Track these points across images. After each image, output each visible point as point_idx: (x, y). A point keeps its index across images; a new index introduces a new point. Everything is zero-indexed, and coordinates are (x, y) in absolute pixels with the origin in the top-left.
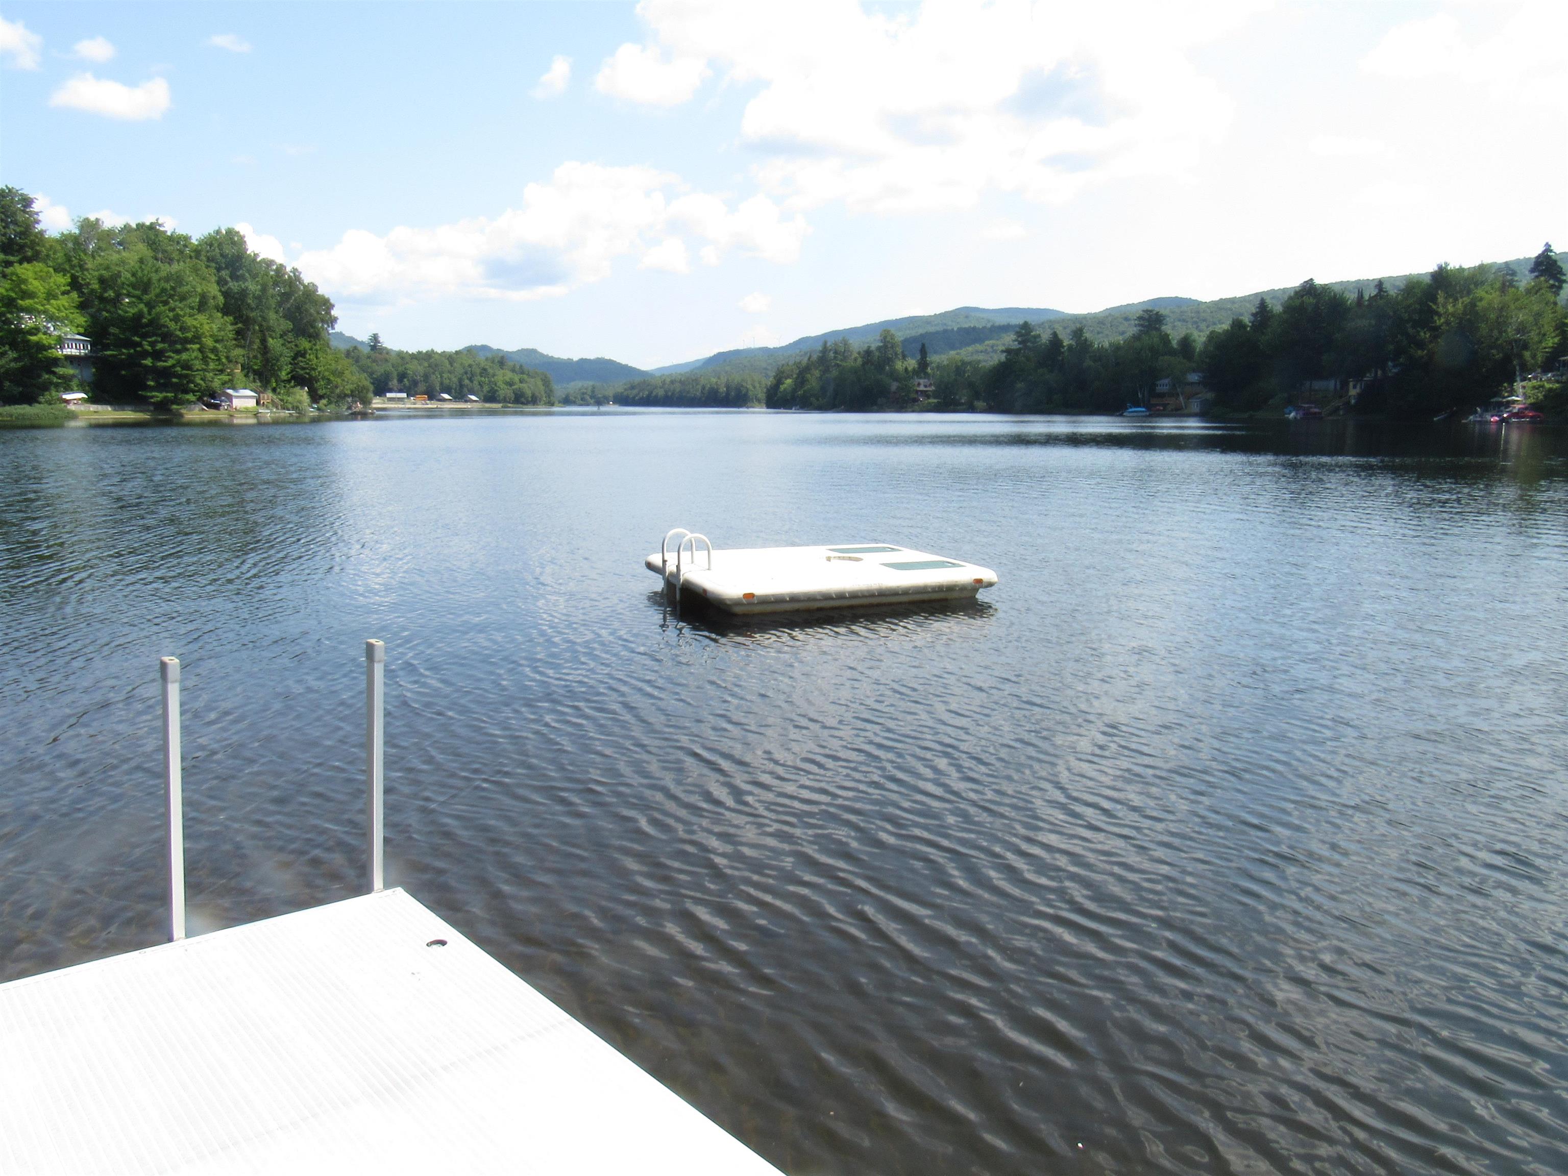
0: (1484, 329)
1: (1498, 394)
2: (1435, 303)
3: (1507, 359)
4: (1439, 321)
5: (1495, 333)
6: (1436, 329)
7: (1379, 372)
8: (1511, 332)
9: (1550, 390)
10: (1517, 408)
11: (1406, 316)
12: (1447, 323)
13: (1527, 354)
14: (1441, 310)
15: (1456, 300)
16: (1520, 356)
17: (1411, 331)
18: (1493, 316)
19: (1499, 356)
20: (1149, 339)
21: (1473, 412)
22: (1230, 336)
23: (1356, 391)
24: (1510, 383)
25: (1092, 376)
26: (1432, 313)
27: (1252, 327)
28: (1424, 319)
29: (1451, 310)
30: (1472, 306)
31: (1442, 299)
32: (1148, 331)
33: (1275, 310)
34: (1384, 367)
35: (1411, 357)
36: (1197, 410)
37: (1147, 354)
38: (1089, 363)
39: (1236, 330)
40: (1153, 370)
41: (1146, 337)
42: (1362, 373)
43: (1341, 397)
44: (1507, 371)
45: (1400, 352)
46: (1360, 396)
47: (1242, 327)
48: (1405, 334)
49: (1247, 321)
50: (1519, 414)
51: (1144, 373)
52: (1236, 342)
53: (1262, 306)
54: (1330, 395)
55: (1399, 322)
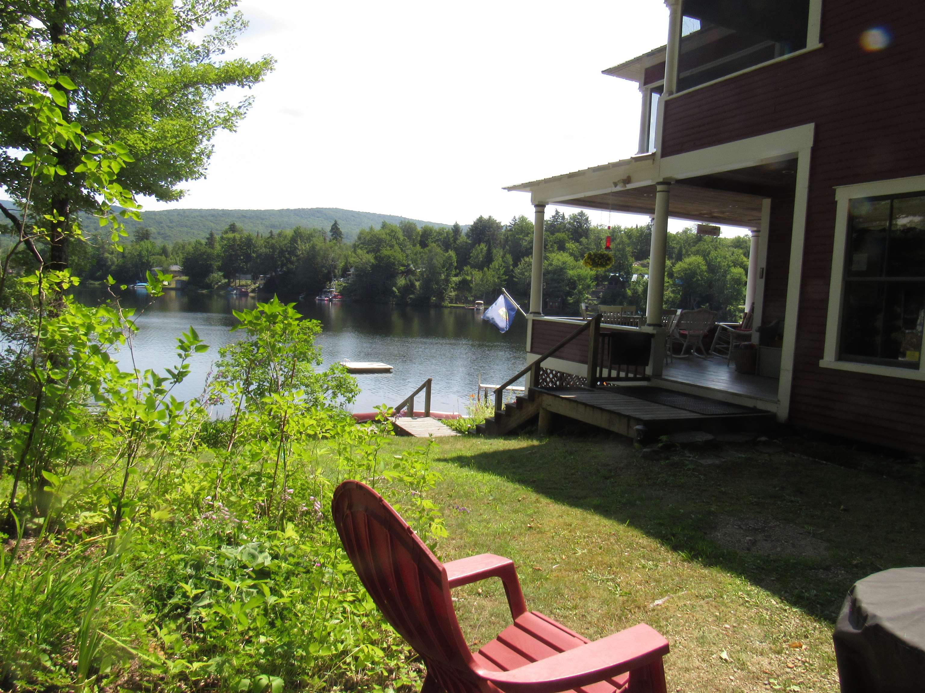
0: (319, 259)
1: (325, 287)
2: (297, 243)
3: (329, 272)
4: (299, 253)
5: (324, 262)
6: (297, 256)
7: (274, 274)
8: (330, 261)
9: (345, 286)
10: (333, 294)
11: (284, 249)
12: (302, 253)
13: (336, 271)
14: (300, 248)
15: (305, 243)
16: (334, 272)
17: (287, 256)
18: (321, 253)
19: (326, 271)
20: (146, 244)
21: (318, 295)
22: (196, 249)
23: (263, 282)
24: (330, 283)
25: (110, 263)
26: (296, 248)
27: (206, 245)
28: (293, 251)
29: (304, 248)
30: (313, 247)
31: (299, 242)
32: (142, 239)
33: (217, 237)
34: (276, 271)
35: (288, 268)
36: (179, 286)
37: (144, 253)
38: (107, 255)
39: (198, 246)
40: (148, 262)
41: (142, 243)
42: (265, 273)
43: (255, 284)
44: (329, 278)
45: (283, 265)
46: (265, 284)
47: (201, 244)
48: (285, 257)
49: (204, 242)
50: (335, 297)
51: (143, 263)
52: (199, 252)
53: (211, 235)
54: (249, 282)
55: (282, 252)
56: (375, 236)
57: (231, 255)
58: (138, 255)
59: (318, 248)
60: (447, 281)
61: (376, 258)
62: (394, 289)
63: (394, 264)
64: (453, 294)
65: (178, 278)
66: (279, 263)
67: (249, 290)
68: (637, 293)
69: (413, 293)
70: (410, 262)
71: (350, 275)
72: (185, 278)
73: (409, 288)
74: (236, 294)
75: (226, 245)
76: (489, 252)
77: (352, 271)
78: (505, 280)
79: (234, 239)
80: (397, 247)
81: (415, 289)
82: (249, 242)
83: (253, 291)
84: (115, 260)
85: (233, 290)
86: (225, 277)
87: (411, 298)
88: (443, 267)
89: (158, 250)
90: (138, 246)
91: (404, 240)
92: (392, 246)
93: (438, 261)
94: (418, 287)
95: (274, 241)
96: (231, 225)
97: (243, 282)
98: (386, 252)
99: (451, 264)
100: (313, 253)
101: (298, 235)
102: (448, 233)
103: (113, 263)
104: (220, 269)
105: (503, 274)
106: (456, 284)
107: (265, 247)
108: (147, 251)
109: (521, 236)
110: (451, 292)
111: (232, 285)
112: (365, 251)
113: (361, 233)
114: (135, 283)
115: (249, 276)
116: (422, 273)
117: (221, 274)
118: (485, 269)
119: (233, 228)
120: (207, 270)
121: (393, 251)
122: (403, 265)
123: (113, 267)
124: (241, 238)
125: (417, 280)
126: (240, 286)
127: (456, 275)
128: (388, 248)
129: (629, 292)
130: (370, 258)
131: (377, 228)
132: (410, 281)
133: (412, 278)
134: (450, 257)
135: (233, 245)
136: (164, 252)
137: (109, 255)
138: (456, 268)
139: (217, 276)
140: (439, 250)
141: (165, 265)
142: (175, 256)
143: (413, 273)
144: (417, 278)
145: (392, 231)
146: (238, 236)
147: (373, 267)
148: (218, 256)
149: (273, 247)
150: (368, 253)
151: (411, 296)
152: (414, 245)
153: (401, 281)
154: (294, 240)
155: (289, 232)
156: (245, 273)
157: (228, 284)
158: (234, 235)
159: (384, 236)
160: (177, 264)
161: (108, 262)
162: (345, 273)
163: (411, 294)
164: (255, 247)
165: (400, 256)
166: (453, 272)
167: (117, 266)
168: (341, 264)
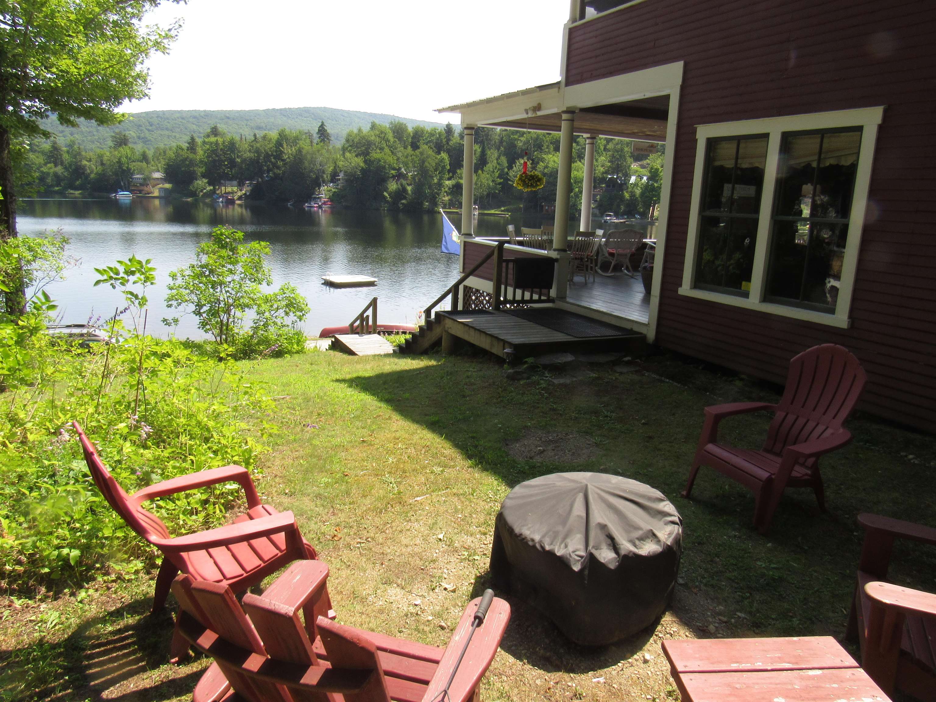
0: (306, 164)
1: (313, 193)
2: (282, 147)
3: (317, 178)
4: (285, 157)
5: (312, 166)
6: (283, 160)
7: (260, 180)
8: (318, 166)
9: (335, 192)
10: (323, 200)
11: (270, 153)
12: (289, 158)
13: (325, 176)
14: (286, 151)
15: (291, 147)
16: (322, 177)
17: (273, 160)
18: (309, 157)
19: (314, 176)
20: (124, 151)
21: (307, 202)
22: (177, 155)
23: (249, 188)
24: (319, 189)
25: (88, 171)
26: (282, 152)
27: (188, 150)
28: (279, 155)
29: (290, 152)
30: (300, 151)
31: (285, 146)
32: (120, 145)
33: (199, 141)
34: (262, 177)
35: (274, 173)
36: (163, 195)
37: (124, 160)
38: (84, 162)
39: (180, 151)
40: (129, 169)
41: (121, 149)
42: (251, 179)
43: (241, 190)
44: (317, 183)
45: (269, 171)
46: (252, 191)
47: (183, 149)
48: (271, 162)
49: (185, 146)
50: (325, 203)
51: (124, 171)
52: (181, 158)
53: (193, 139)
54: (235, 189)
55: (267, 156)
56: (363, 138)
57: (214, 161)
58: (117, 162)
59: (304, 152)
60: (440, 185)
61: (365, 162)
62: (385, 194)
63: (384, 167)
64: (446, 198)
65: (161, 186)
66: (265, 168)
67: (236, 198)
68: (634, 196)
69: (405, 198)
70: (401, 166)
71: (339, 180)
72: (168, 186)
73: (400, 194)
74: (222, 202)
75: (208, 149)
76: (483, 153)
77: (341, 175)
78: (500, 184)
79: (217, 143)
80: (387, 150)
81: (407, 194)
82: (232, 146)
83: (240, 198)
84: (94, 167)
85: (219, 198)
86: (210, 184)
87: (403, 204)
88: (436, 170)
89: (138, 155)
90: (116, 153)
91: (395, 142)
92: (382, 149)
93: (431, 163)
94: (410, 192)
95: (258, 145)
96: (213, 128)
97: (229, 189)
98: (375, 155)
99: (444, 167)
100: (299, 158)
101: (283, 138)
102: (440, 134)
103: (92, 172)
104: (204, 176)
105: (498, 177)
106: (449, 189)
107: (250, 151)
108: (127, 157)
109: (516, 137)
110: (444, 196)
111: (218, 192)
112: (354, 155)
113: (349, 135)
114: (116, 192)
115: (235, 183)
116: (413, 177)
117: (205, 181)
118: (480, 172)
119: (215, 132)
120: (191, 177)
121: (383, 154)
122: (394, 169)
123: (92, 176)
124: (224, 142)
125: (408, 185)
126: (225, 193)
127: (449, 179)
128: (378, 151)
129: (627, 195)
130: (358, 162)
131: (366, 129)
132: (402, 185)
133: (404, 182)
134: (442, 160)
135: (217, 150)
136: (144, 158)
137: (87, 163)
138: (449, 171)
139: (201, 183)
140: (430, 152)
141: (146, 173)
142: (157, 162)
143: (404, 177)
144: (409, 182)
145: (382, 132)
146: (220, 140)
147: (363, 170)
148: (201, 161)
149: (258, 151)
150: (357, 156)
151: (404, 201)
152: (405, 148)
153: (393, 186)
154: (279, 144)
155: (274, 135)
156: (231, 179)
157: (213, 192)
158: (216, 138)
159: (373, 138)
160: (159, 171)
161: (86, 170)
162: (334, 178)
163: (402, 199)
164: (239, 152)
165: (391, 159)
166: (447, 176)
167: (96, 174)
168: (330, 169)
